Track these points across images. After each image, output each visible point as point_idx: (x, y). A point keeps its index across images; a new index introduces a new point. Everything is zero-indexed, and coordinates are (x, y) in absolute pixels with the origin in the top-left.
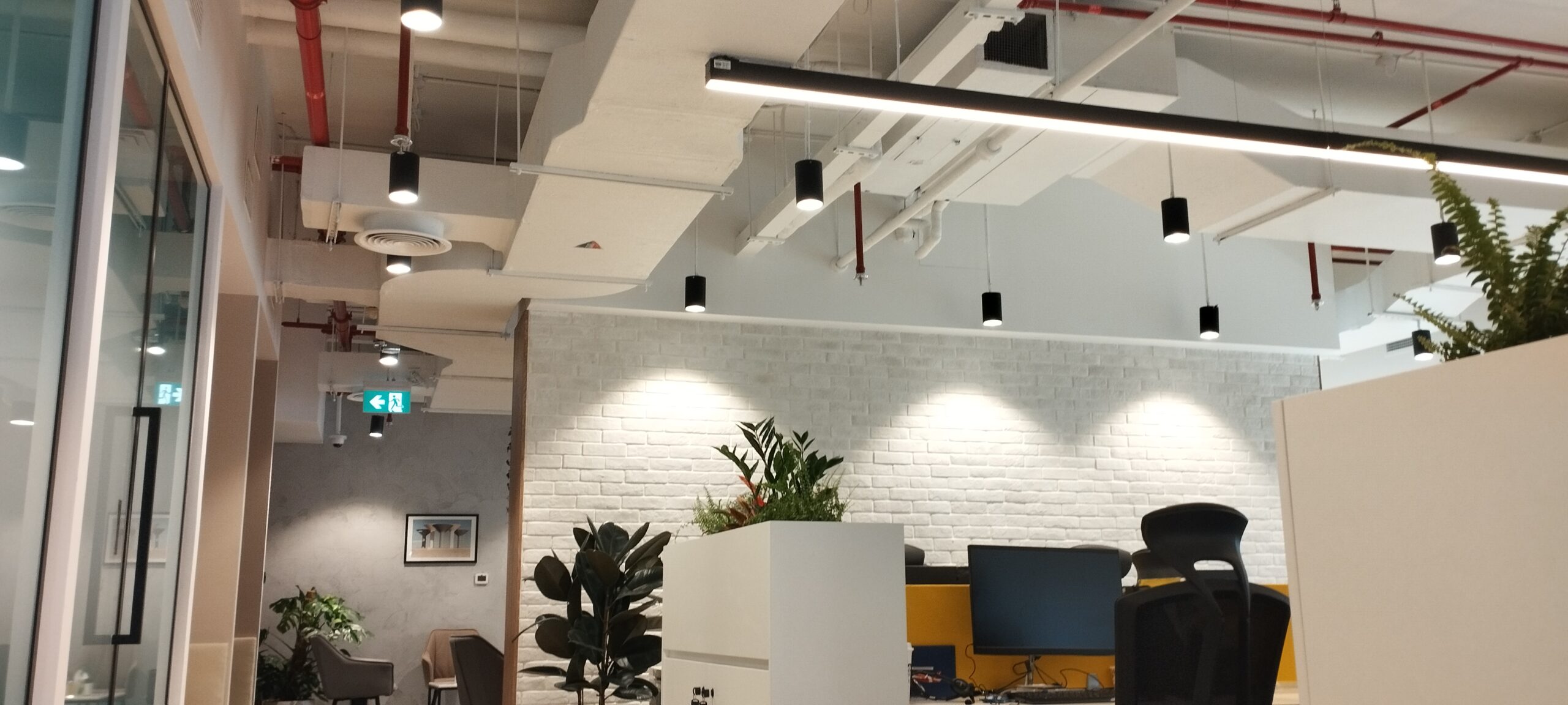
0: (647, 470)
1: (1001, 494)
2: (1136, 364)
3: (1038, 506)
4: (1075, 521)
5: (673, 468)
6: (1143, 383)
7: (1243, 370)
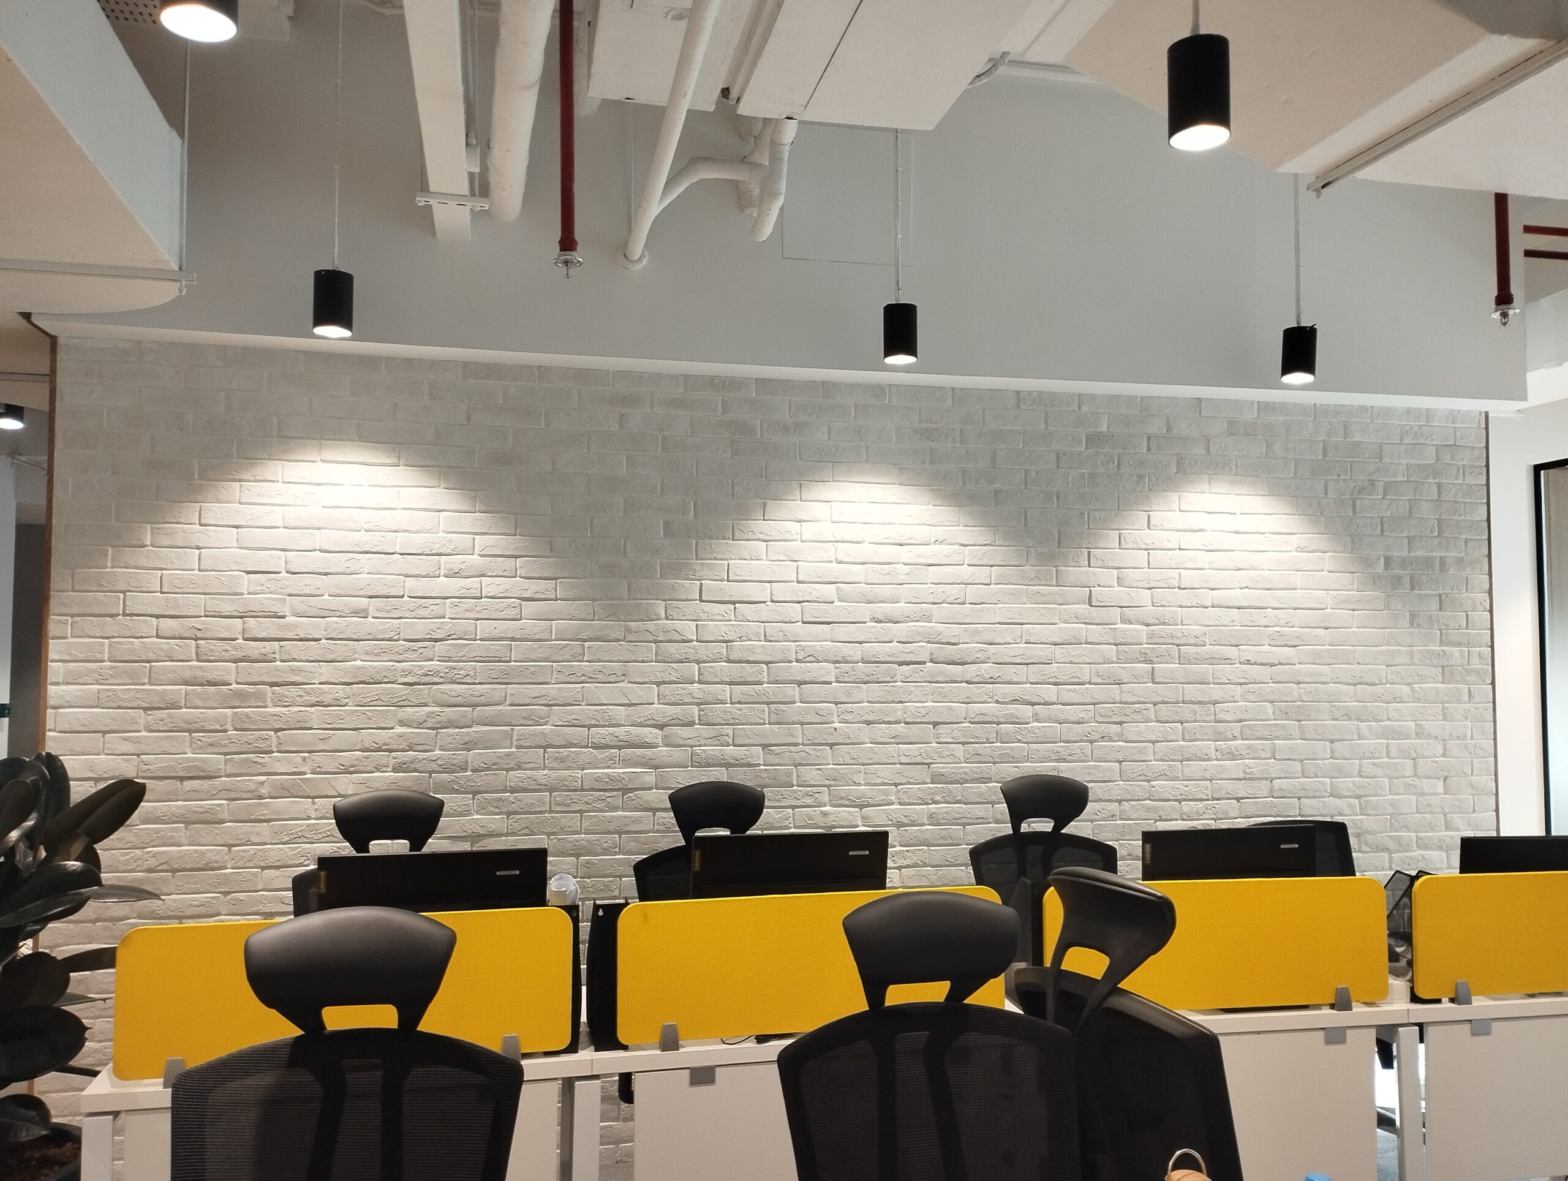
0: (283, 617)
1: (923, 650)
2: (1169, 429)
3: (987, 670)
4: (1049, 692)
5: (334, 612)
6: (1180, 461)
7: (1357, 438)
